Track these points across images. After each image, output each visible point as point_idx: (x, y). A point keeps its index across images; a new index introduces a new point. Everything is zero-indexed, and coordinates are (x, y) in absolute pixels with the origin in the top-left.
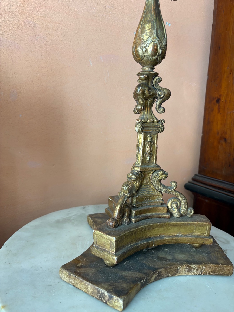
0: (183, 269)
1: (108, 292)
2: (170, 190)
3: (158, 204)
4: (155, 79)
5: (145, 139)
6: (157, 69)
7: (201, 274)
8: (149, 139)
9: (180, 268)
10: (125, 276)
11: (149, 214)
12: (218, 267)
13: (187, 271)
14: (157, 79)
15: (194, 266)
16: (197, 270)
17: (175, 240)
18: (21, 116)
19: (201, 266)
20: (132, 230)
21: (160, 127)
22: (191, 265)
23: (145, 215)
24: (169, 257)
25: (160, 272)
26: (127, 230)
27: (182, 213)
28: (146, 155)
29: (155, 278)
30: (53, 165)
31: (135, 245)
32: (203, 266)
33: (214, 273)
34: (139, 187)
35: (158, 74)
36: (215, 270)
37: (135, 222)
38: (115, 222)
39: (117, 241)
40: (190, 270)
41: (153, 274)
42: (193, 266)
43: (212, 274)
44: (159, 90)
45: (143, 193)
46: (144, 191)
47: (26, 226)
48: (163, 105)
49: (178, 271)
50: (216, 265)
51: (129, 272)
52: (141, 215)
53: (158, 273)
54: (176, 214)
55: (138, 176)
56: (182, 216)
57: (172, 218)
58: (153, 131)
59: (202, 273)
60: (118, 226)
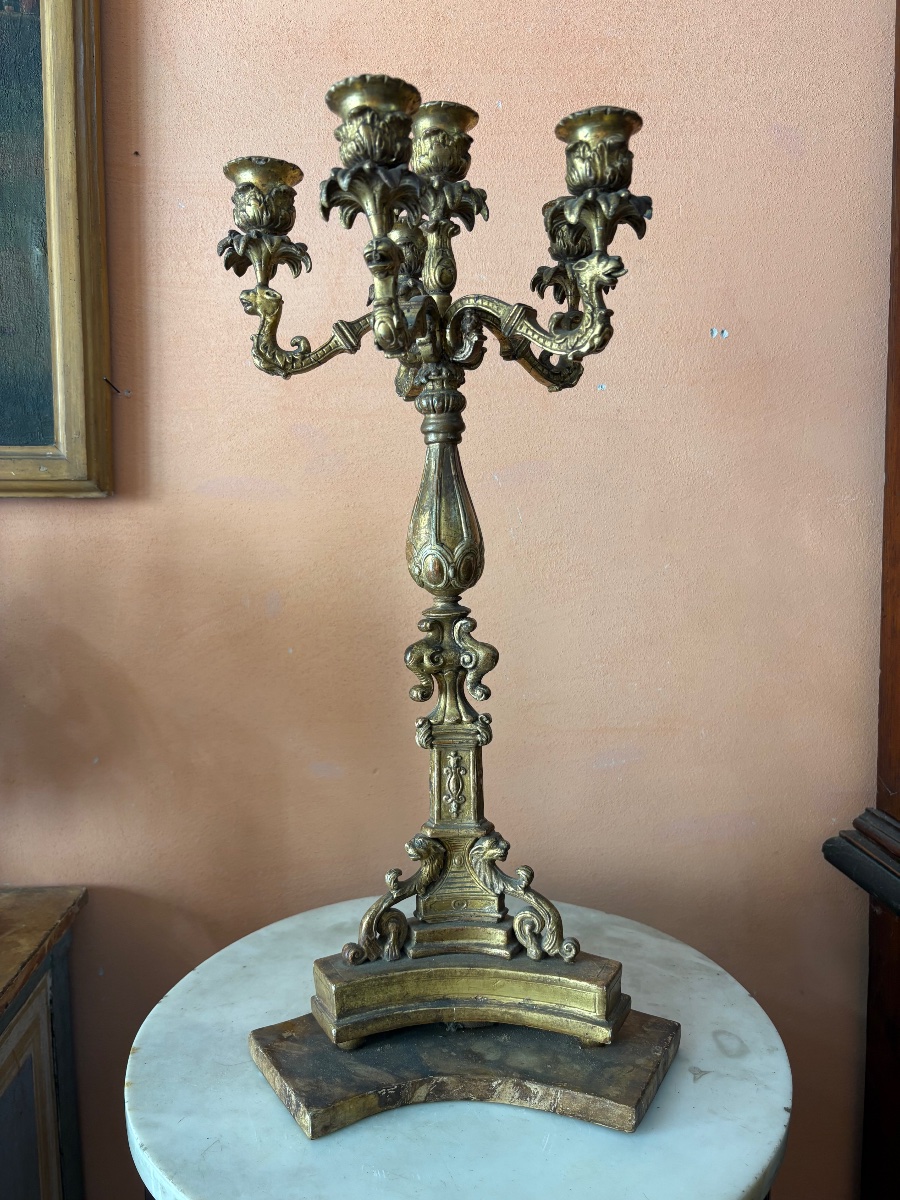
0: (507, 1089)
1: (296, 1095)
2: (512, 889)
3: (490, 920)
4: (458, 624)
5: (441, 762)
6: (467, 598)
7: (553, 1111)
8: (452, 761)
9: (500, 1084)
10: (354, 1074)
11: (461, 942)
12: (594, 1102)
13: (517, 1095)
14: (461, 625)
15: (536, 1086)
16: (542, 1099)
17: (515, 1015)
18: (291, 651)
19: (552, 1091)
20: (390, 975)
21: (478, 733)
22: (528, 1084)
23: (446, 943)
24: (492, 1056)
25: (443, 1082)
26: (376, 975)
27: (546, 948)
28: (446, 799)
29: (428, 1095)
30: (375, 771)
31: (399, 1009)
32: (557, 1092)
33: (584, 1117)
34: (434, 876)
35: (469, 611)
36: (587, 1109)
37: (415, 957)
38: (352, 952)
39: (339, 994)
40: (525, 1094)
41: (421, 1084)
42: (533, 1087)
43: (582, 1119)
44: (465, 650)
45: (447, 891)
46: (451, 884)
47: (262, 932)
48: (485, 681)
49: (494, 1090)
50: (589, 1096)
51: (370, 1069)
52: (437, 943)
53: (436, 1083)
54: (532, 952)
55: (422, 850)
56: (545, 956)
57: (520, 959)
58: (460, 743)
59: (555, 1109)
60: (367, 961)
